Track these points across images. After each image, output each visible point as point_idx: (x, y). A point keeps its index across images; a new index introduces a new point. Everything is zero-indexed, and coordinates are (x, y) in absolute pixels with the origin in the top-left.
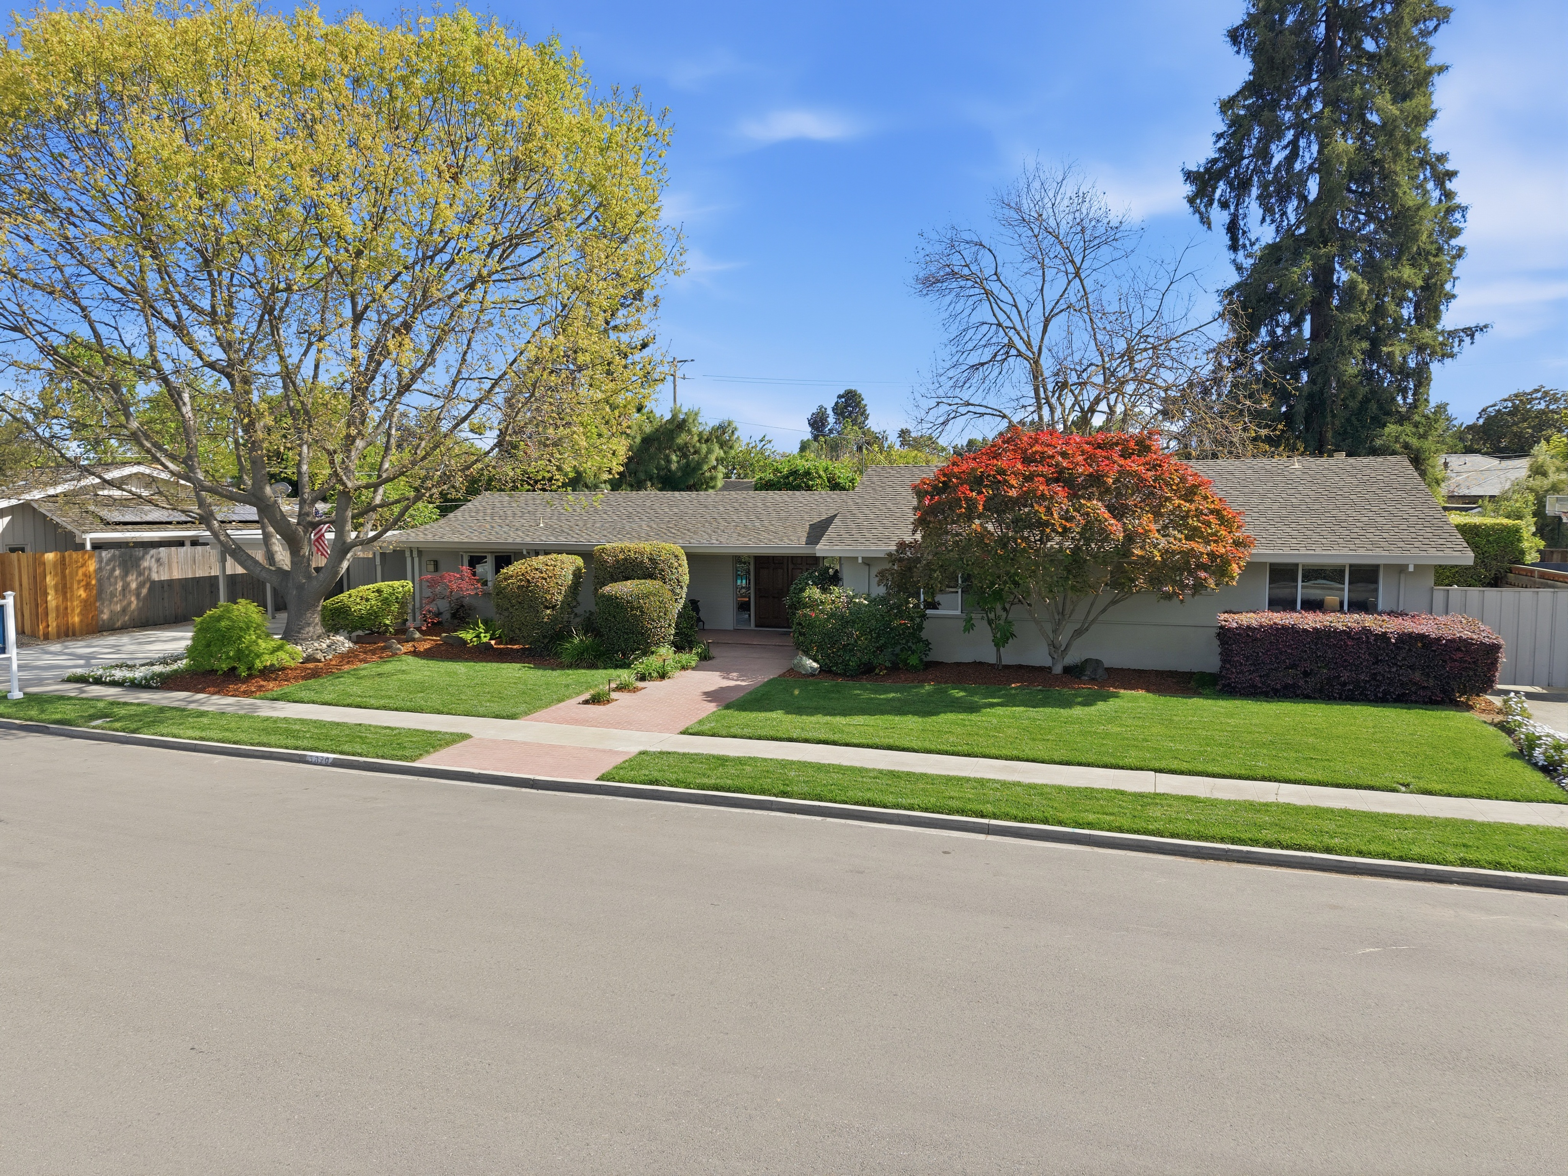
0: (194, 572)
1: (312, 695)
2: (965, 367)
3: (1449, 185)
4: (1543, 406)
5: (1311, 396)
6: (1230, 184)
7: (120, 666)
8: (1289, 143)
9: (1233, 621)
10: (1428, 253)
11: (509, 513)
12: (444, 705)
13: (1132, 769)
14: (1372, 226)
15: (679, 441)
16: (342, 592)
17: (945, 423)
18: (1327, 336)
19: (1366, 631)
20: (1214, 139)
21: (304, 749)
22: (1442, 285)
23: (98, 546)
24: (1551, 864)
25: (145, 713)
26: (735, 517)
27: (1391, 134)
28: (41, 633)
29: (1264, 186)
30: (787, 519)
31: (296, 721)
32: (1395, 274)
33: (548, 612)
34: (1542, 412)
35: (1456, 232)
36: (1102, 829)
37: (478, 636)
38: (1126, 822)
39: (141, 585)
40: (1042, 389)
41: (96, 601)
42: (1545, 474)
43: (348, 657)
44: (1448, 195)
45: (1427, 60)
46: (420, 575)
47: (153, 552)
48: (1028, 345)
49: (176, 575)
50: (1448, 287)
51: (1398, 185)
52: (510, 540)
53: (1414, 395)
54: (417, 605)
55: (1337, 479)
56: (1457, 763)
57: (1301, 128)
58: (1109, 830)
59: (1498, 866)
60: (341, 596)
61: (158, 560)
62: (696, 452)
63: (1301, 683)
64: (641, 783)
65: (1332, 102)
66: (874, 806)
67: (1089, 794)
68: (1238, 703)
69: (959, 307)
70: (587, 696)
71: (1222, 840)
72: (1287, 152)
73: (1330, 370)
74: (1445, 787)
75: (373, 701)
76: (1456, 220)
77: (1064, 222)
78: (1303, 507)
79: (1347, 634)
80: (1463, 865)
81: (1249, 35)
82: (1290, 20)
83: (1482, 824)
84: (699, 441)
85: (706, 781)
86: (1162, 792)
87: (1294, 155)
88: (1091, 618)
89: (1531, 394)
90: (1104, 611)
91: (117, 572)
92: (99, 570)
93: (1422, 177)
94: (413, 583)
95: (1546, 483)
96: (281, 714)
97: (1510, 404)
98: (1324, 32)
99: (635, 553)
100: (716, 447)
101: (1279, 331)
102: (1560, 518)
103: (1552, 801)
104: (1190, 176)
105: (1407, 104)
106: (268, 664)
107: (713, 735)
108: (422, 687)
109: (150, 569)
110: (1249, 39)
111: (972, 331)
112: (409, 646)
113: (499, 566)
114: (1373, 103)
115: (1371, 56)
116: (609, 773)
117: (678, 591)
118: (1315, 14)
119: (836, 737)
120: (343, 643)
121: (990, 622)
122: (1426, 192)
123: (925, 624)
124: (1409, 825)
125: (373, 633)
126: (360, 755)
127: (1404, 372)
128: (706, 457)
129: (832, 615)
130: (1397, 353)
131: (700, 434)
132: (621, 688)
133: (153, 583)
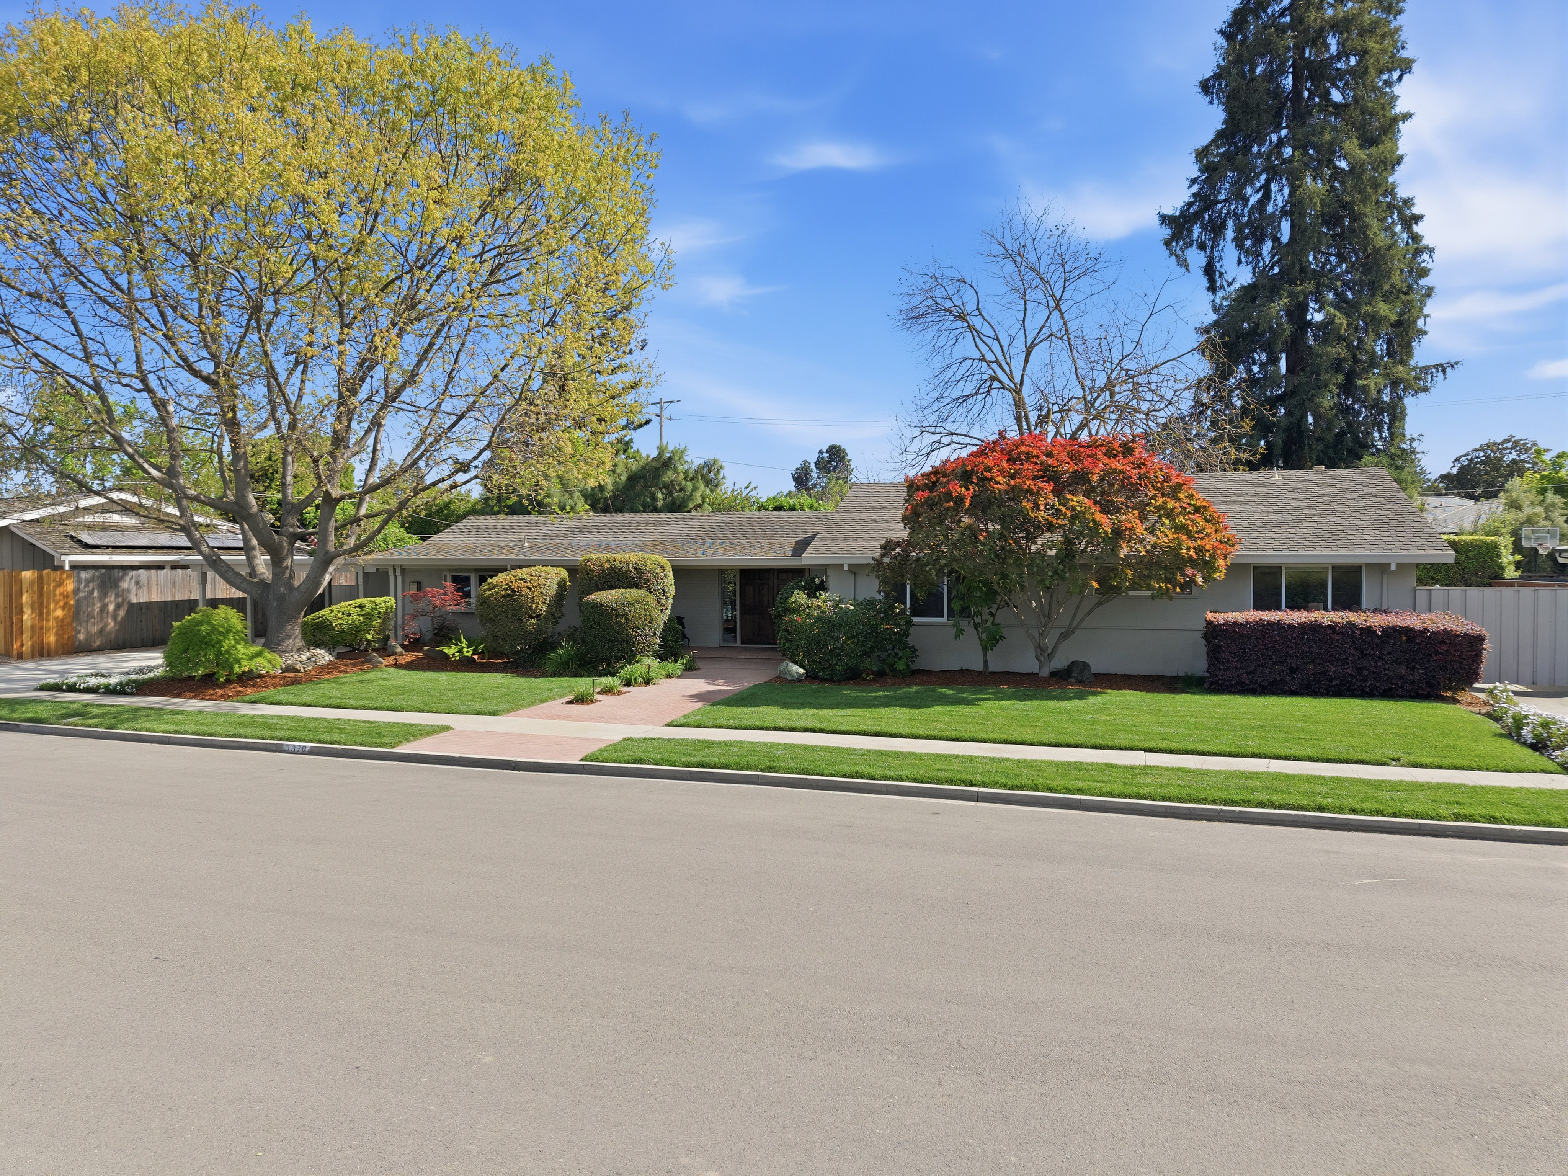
0: (173, 595)
1: (291, 698)
2: (948, 400)
3: (1416, 229)
4: (1514, 455)
5: (1288, 429)
6: (1204, 227)
7: (96, 675)
8: (1261, 188)
9: (1220, 618)
10: (1400, 291)
11: (494, 534)
12: (424, 703)
13: (1121, 749)
14: (1344, 266)
15: (665, 479)
16: (323, 608)
17: (928, 454)
18: (1302, 370)
19: (1351, 625)
20: (1188, 183)
21: (281, 739)
22: (1415, 322)
23: (75, 567)
24: (1545, 817)
25: (120, 713)
26: (721, 536)
27: (1359, 178)
28: (15, 652)
29: (1239, 229)
30: (772, 536)
31: (273, 717)
32: (1369, 309)
33: (533, 621)
34: (1514, 461)
35: (1424, 273)
36: (1093, 795)
37: (460, 651)
38: (1117, 788)
39: (118, 606)
40: (1024, 423)
41: (73, 621)
42: (1519, 508)
43: (327, 668)
44: (1416, 238)
45: (1392, 108)
46: (403, 591)
47: (133, 573)
48: (1011, 378)
49: (155, 598)
50: (1420, 323)
51: (1367, 226)
52: (494, 557)
53: (1389, 429)
54: (400, 622)
55: (1317, 488)
56: (1446, 741)
57: (1273, 174)
58: (1100, 796)
59: (1493, 819)
60: (322, 612)
61: (137, 583)
62: (681, 490)
63: (1288, 679)
64: (625, 762)
65: (1301, 146)
66: (862, 778)
67: (1080, 767)
68: (1226, 697)
69: (942, 341)
70: (571, 697)
71: (1214, 802)
72: (1259, 195)
73: (1307, 403)
74: (1436, 761)
75: (352, 702)
76: (1424, 261)
77: (1044, 257)
78: (1285, 514)
79: (1333, 628)
80: (1457, 819)
81: (1220, 85)
82: (1259, 70)
83: (1474, 787)
84: (685, 479)
85: (690, 759)
86: (1152, 764)
87: (1267, 196)
88: (1075, 623)
89: (1502, 443)
90: (1090, 612)
91: (96, 594)
92: (77, 591)
93: (1390, 220)
94: (396, 599)
95: (1522, 516)
96: (259, 713)
97: (1482, 454)
98: (1291, 83)
99: (621, 562)
100: (702, 486)
101: (1256, 369)
102: (1536, 550)
103: (1543, 771)
104: (1165, 220)
105: (1373, 149)
106: (247, 669)
107: (698, 726)
108: (403, 691)
109: (129, 591)
110: (1220, 89)
111: (956, 366)
112: (391, 660)
113: (482, 580)
114: (1341, 148)
115: (1336, 106)
116: (593, 754)
117: (663, 601)
118: (1283, 63)
119: (823, 726)
120: (324, 656)
121: (976, 626)
122: (1394, 234)
123: (912, 630)
124: (1400, 788)
125: (354, 650)
126: (339, 743)
127: (1378, 407)
128: (691, 493)
129: (818, 619)
130: (1372, 386)
131: (686, 473)
132: (606, 691)
133: (131, 605)
